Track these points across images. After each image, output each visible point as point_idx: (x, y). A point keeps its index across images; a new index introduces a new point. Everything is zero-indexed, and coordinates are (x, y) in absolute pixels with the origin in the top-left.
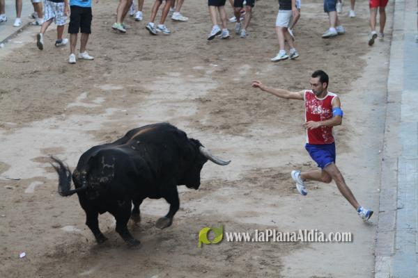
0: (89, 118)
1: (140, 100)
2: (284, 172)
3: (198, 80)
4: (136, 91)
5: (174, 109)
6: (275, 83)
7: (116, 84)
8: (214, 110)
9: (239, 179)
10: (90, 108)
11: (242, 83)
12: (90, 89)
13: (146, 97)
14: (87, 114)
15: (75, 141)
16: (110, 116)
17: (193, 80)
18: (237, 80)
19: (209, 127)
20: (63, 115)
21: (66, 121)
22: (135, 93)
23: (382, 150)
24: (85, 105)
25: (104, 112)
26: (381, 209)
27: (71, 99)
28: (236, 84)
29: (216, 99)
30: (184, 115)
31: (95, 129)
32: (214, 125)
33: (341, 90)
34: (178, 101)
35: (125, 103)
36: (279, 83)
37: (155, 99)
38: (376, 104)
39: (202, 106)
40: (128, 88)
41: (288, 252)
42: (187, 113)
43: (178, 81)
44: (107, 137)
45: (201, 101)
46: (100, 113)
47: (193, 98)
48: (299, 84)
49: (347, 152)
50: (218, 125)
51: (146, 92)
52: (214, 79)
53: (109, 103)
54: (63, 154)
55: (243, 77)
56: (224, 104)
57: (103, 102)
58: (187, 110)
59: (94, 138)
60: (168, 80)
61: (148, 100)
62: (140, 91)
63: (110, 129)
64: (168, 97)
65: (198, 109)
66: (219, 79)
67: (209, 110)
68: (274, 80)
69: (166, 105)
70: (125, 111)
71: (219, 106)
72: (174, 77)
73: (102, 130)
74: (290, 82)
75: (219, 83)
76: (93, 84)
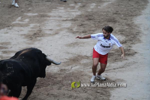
0: (22, 28)
1: (46, 20)
2: (111, 52)
3: (72, 10)
4: (43, 16)
5: (61, 24)
6: (107, 12)
7: (35, 13)
8: (79, 24)
9: (91, 56)
10: (23, 24)
11: (92, 12)
12: (22, 15)
13: (48, 18)
14: (21, 26)
15: (16, 39)
16: (32, 27)
17: (69, 11)
18: (89, 10)
19: (77, 32)
20: (10, 27)
21: (12, 30)
24: (20, 22)
25: (29, 26)
27: (14, 20)
29: (80, 19)
30: (66, 26)
31: (25, 34)
32: (79, 31)
33: (137, 15)
34: (63, 21)
35: (38, 22)
36: (109, 12)
37: (52, 19)
39: (74, 22)
40: (40, 15)
41: (113, 89)
43: (63, 11)
44: (30, 37)
45: (74, 20)
46: (27, 26)
47: (70, 19)
48: (118, 12)
49: (140, 43)
50: (81, 31)
51: (48, 16)
52: (79, 10)
53: (31, 21)
54: (10, 45)
55: (92, 9)
56: (84, 22)
57: (29, 21)
58: (67, 24)
59: (24, 38)
60: (58, 11)
61: (49, 20)
62: (45, 16)
63: (32, 33)
64: (58, 19)
65: (72, 24)
66: (81, 10)
67: (77, 24)
68: (106, 10)
69: (57, 22)
70: (39, 25)
71: (81, 22)
72: (61, 9)
73: (28, 34)
74: (114, 11)
75: (81, 12)
76: (24, 13)
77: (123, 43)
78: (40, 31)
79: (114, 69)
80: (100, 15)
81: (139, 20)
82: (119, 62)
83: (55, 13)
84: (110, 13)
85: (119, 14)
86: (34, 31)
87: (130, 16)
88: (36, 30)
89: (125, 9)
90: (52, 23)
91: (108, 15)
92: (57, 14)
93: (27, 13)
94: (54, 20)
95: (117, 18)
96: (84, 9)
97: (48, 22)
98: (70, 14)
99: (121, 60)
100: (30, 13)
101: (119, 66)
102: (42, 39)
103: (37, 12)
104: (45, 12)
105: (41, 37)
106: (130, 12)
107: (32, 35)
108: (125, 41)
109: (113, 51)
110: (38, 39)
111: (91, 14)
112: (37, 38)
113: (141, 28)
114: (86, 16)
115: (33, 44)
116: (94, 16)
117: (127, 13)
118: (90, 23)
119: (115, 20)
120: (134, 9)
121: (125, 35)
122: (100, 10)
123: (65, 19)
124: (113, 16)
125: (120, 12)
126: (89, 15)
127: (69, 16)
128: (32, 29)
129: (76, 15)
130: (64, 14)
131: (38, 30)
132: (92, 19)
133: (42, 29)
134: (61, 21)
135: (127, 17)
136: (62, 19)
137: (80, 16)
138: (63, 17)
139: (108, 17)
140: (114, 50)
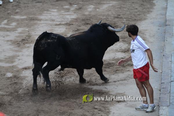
0: (8, 33)
1: (36, 24)
2: (111, 62)
3: (66, 13)
4: (33, 19)
5: (53, 28)
6: (107, 15)
7: (23, 16)
8: (75, 29)
10: (9, 28)
11: (89, 15)
12: (9, 18)
13: (39, 22)
14: (8, 31)
16: (19, 32)
17: (64, 13)
18: (87, 13)
22: (32, 20)
23: (163, 50)
24: (6, 26)
25: (16, 30)
26: (163, 82)
28: (87, 16)
29: (76, 24)
31: (11, 39)
33: (141, 19)
34: (56, 25)
35: (28, 26)
37: (44, 23)
38: (160, 26)
39: (68, 27)
40: (29, 17)
41: (113, 104)
42: (60, 31)
43: (56, 14)
44: (18, 44)
45: (68, 24)
46: (14, 31)
47: (63, 23)
48: (119, 16)
51: (39, 20)
52: (75, 13)
53: (19, 25)
55: (90, 12)
56: (80, 26)
57: (16, 25)
58: (61, 29)
59: (11, 44)
60: (50, 14)
61: (40, 24)
62: (35, 19)
63: (19, 39)
64: (50, 22)
65: (66, 29)
66: (78, 13)
67: (72, 29)
68: (106, 13)
69: (49, 27)
70: (28, 30)
71: (77, 27)
72: (53, 12)
73: (15, 40)
74: (115, 15)
75: (77, 15)
76: (11, 15)
77: (126, 51)
78: (29, 36)
79: (115, 82)
80: (98, 19)
81: (144, 26)
82: (120, 74)
83: (46, 15)
84: (110, 17)
85: (120, 18)
86: (23, 36)
87: (133, 20)
88: (24, 36)
89: (128, 13)
90: (43, 27)
91: (108, 19)
92: (50, 17)
93: (14, 15)
94: (46, 24)
95: (119, 22)
96: (80, 12)
97: (38, 27)
98: (64, 17)
99: (122, 71)
100: (18, 15)
101: (120, 79)
102: (31, 46)
103: (26, 14)
104: (35, 14)
105: (30, 43)
106: (133, 16)
107: (20, 41)
108: (127, 49)
109: (113, 60)
110: (27, 46)
111: (88, 17)
112: (26, 44)
113: (145, 35)
114: (83, 20)
115: (20, 51)
116: (92, 20)
117: (130, 18)
118: (87, 28)
119: (117, 24)
120: (138, 13)
121: (128, 43)
122: (99, 13)
123: (58, 23)
124: (114, 20)
125: (122, 16)
126: (87, 18)
127: (63, 20)
128: (20, 34)
129: (71, 18)
130: (57, 17)
131: (27, 36)
132: (89, 24)
133: (31, 34)
134: (53, 25)
135: (130, 21)
136: (55, 23)
137: (76, 20)
138: (56, 20)
139: (108, 21)
140: (115, 60)
